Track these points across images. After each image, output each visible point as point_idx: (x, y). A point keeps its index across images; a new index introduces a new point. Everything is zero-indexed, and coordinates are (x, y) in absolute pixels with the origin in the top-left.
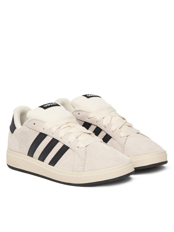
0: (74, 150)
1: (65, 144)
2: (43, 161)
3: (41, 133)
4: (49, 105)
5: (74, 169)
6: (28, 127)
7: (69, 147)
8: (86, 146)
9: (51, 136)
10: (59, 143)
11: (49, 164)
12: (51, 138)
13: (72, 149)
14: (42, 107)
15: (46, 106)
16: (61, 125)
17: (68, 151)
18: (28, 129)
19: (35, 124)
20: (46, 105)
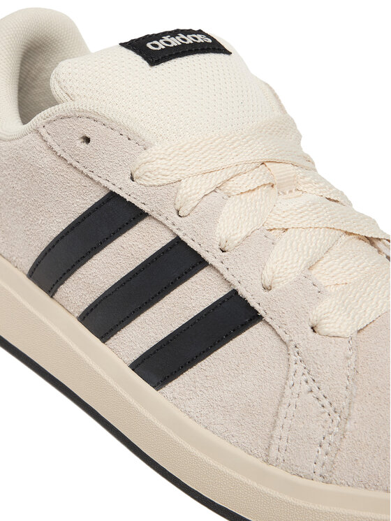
0: (286, 338)
1: (243, 292)
2: (104, 336)
3: (112, 197)
4: (175, 42)
5: (274, 453)
6: (50, 148)
7: (261, 312)
8: (359, 331)
9: (168, 223)
10: (202, 276)
11: (135, 366)
12: (167, 239)
13: (280, 331)
14: (137, 46)
15: (161, 45)
16: (230, 173)
17: (252, 336)
18: (48, 159)
19: (87, 140)
20: (158, 37)
